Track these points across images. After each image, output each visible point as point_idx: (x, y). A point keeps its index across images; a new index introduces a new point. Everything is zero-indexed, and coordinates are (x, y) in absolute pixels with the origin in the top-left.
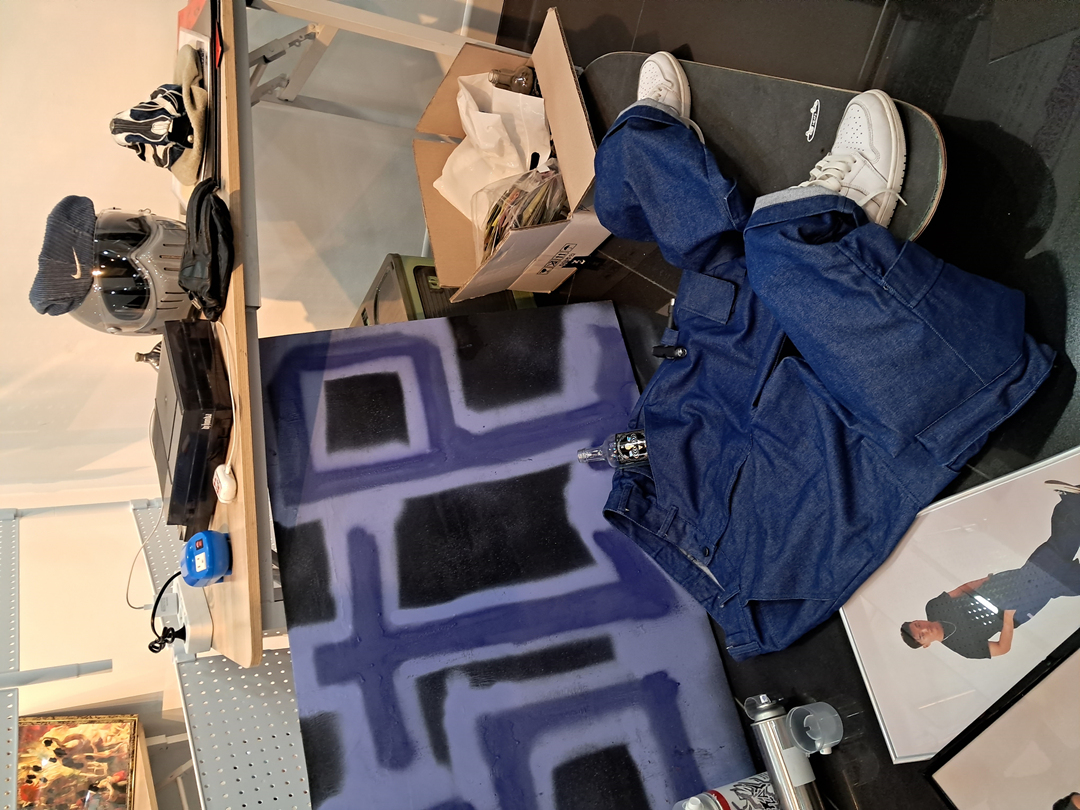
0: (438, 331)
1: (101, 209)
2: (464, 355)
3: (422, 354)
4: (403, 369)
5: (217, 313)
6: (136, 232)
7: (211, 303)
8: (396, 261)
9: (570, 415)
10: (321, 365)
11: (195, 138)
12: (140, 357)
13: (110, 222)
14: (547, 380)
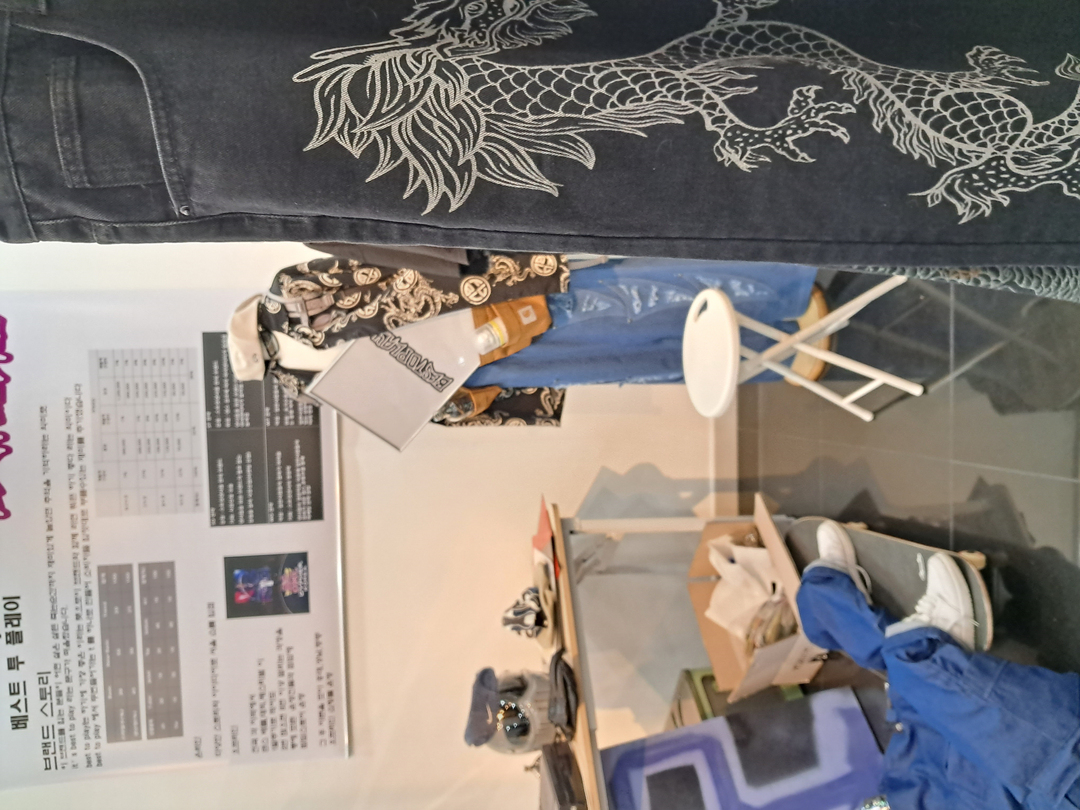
0: (720, 729)
1: (499, 673)
2: (742, 744)
3: (710, 747)
4: (697, 760)
5: (571, 736)
6: (519, 687)
7: (568, 730)
8: (688, 674)
9: (830, 786)
10: (641, 763)
11: (549, 622)
12: (527, 769)
13: (505, 682)
14: (806, 757)
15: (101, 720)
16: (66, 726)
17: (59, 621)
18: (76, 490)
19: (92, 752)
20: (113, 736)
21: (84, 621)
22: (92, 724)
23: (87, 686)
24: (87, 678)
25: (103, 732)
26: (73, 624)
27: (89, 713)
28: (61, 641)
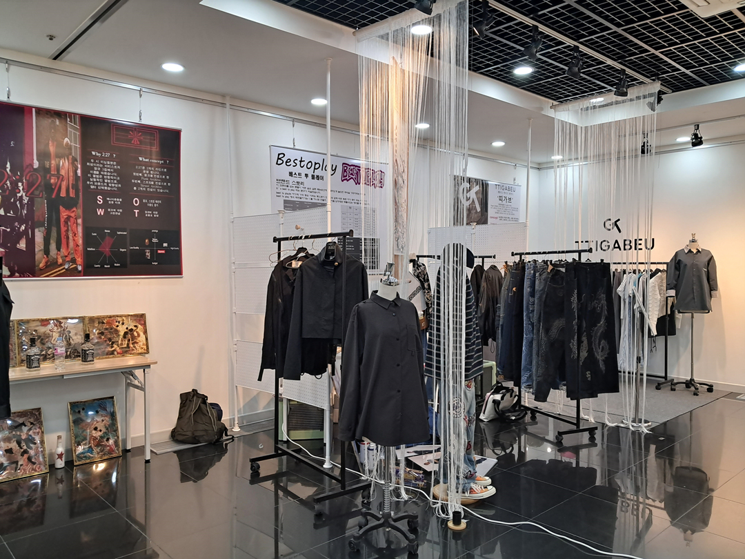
15: (290, 199)
16: (289, 188)
17: (317, 191)
18: (347, 200)
19: (281, 194)
20: (285, 202)
21: (316, 198)
22: (289, 196)
23: (299, 196)
24: (302, 196)
25: (287, 199)
26: (316, 195)
27: (292, 195)
28: (312, 190)
